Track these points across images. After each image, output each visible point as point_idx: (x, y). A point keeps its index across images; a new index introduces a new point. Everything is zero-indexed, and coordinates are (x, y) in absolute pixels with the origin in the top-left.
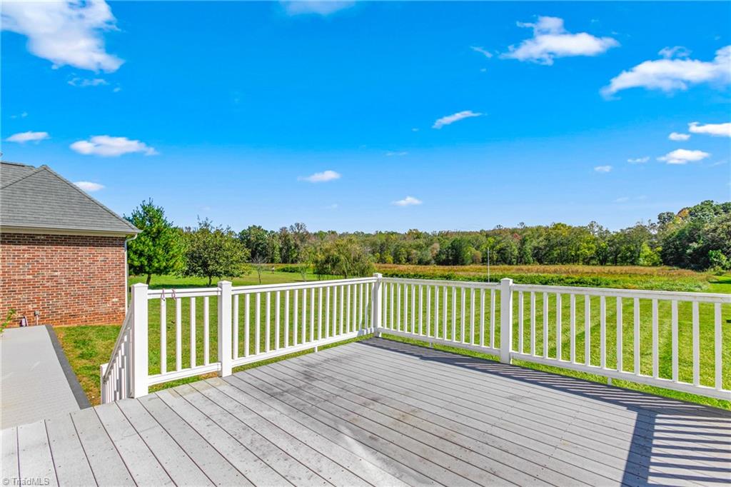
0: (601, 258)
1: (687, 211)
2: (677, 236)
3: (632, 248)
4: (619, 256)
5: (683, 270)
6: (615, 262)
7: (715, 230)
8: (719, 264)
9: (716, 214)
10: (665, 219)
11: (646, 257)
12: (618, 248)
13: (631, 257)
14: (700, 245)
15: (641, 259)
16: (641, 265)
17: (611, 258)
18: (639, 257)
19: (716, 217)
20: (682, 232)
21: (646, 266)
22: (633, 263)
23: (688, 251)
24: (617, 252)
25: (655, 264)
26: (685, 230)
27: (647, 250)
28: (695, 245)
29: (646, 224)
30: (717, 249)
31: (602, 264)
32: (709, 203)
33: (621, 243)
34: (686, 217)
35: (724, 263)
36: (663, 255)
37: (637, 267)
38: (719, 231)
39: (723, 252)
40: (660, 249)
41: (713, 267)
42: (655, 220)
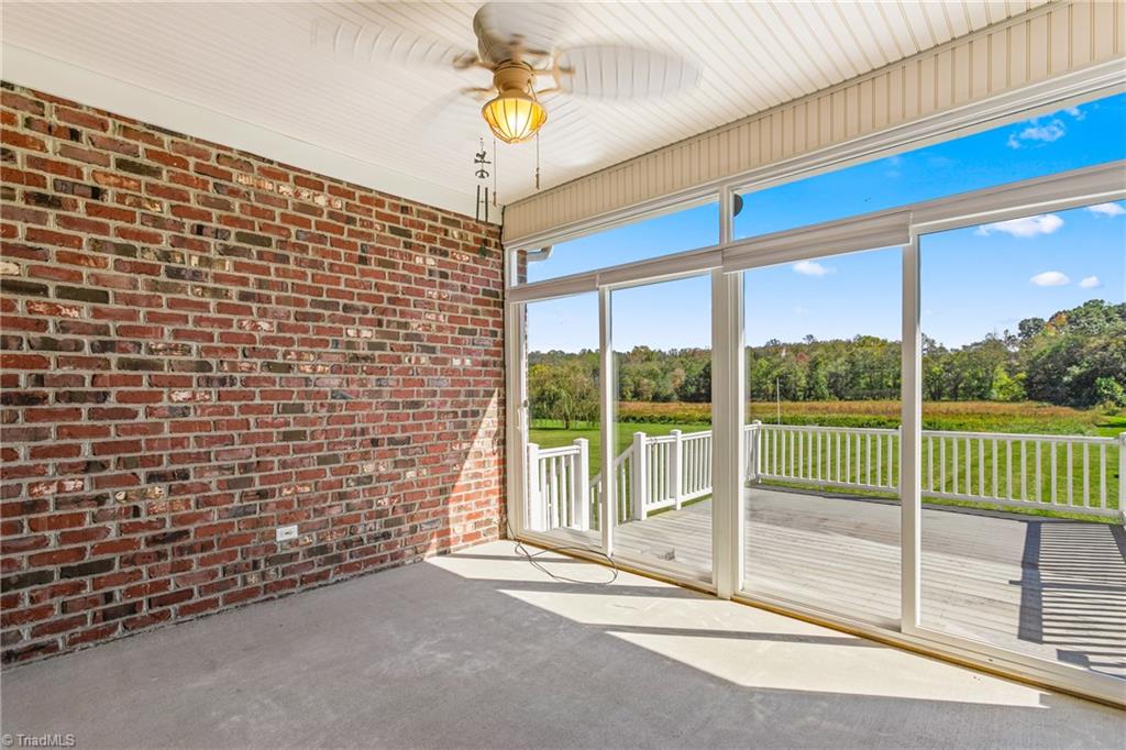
0: (933, 390)
1: (1064, 317)
2: (1049, 357)
3: (980, 375)
4: (962, 385)
5: (1058, 407)
6: (954, 396)
7: (1105, 348)
8: (1112, 398)
9: (1108, 321)
10: (1030, 328)
11: (1001, 388)
12: (958, 374)
13: (979, 388)
14: (1083, 370)
15: (993, 391)
16: (995, 401)
17: (948, 389)
18: (991, 387)
19: (1107, 325)
20: (1056, 351)
21: (1001, 401)
22: (981, 398)
23: (1066, 379)
24: (958, 379)
25: (1015, 399)
26: (1060, 347)
27: (1002, 377)
28: (1076, 370)
29: (1001, 337)
30: (1109, 376)
31: (934, 400)
32: (1097, 304)
33: (964, 366)
34: (1062, 326)
35: (1119, 396)
36: (1028, 383)
37: (988, 404)
38: (1111, 349)
39: (1118, 380)
40: (1023, 375)
41: (1103, 403)
42: (1015, 331)
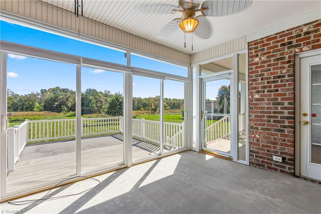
0: (14, 108)
1: (51, 90)
2: (50, 100)
3: (31, 103)
4: (25, 107)
5: (52, 113)
6: (22, 110)
7: (63, 98)
8: (64, 110)
9: (61, 92)
10: (43, 92)
11: (37, 107)
12: (24, 103)
13: (30, 108)
14: (58, 103)
15: (35, 108)
16: (35, 111)
17: (20, 108)
18: (34, 107)
19: (61, 93)
20: (52, 98)
21: (37, 111)
22: (31, 110)
23: (54, 105)
24: (23, 105)
25: (41, 111)
26: (53, 97)
27: (37, 104)
28: (56, 103)
29: (35, 93)
30: (63, 105)
31: (15, 111)
32: (58, 88)
33: (26, 101)
34: (51, 92)
35: (66, 110)
36: (45, 106)
37: (33, 112)
38: (64, 98)
39: (65, 106)
40: (43, 104)
41: (63, 111)
42: (39, 92)
